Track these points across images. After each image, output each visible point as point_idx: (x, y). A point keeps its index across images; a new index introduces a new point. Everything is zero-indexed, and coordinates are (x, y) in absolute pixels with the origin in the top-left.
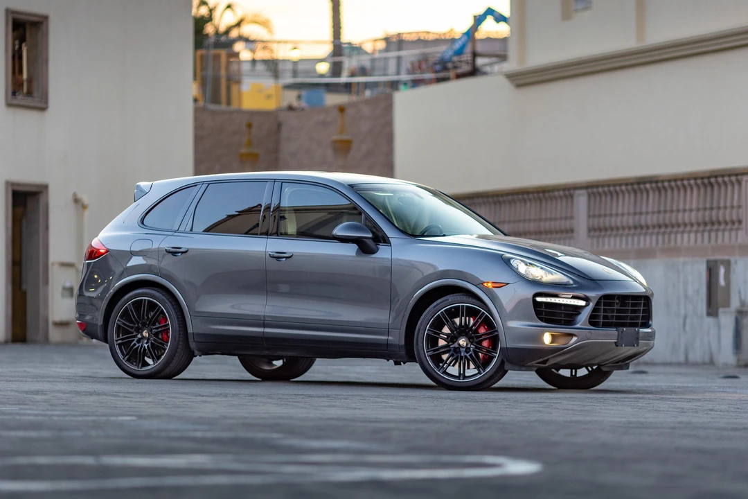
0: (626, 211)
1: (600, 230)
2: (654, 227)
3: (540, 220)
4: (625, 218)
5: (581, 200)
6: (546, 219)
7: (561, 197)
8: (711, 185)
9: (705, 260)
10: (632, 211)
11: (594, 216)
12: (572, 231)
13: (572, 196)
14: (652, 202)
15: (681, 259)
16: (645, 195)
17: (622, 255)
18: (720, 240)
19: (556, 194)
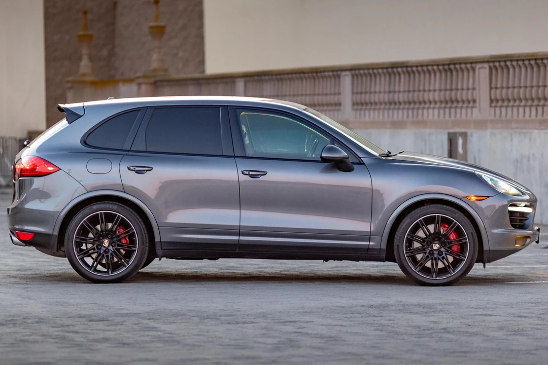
0: (382, 90)
1: (362, 104)
2: (405, 103)
3: (314, 95)
4: (382, 95)
5: (347, 80)
6: (319, 95)
7: (330, 77)
8: (451, 70)
9: (446, 131)
10: (387, 89)
11: (357, 93)
12: (340, 104)
13: (339, 76)
14: (403, 83)
15: (427, 131)
16: (397, 77)
17: (380, 125)
18: (458, 116)
19: (326, 74)
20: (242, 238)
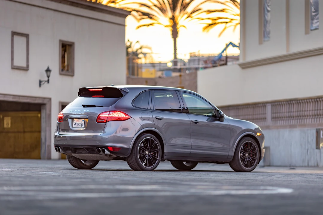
0: (285, 111)
1: (276, 118)
2: (296, 117)
3: (254, 115)
4: (285, 114)
5: (269, 108)
6: (256, 114)
7: (261, 106)
8: (318, 101)
9: (315, 129)
10: (288, 111)
11: (274, 113)
12: (265, 118)
13: (265, 106)
14: (295, 108)
15: (306, 129)
16: (293, 105)
17: (284, 127)
18: (321, 122)
19: (260, 105)
20: (192, 151)
